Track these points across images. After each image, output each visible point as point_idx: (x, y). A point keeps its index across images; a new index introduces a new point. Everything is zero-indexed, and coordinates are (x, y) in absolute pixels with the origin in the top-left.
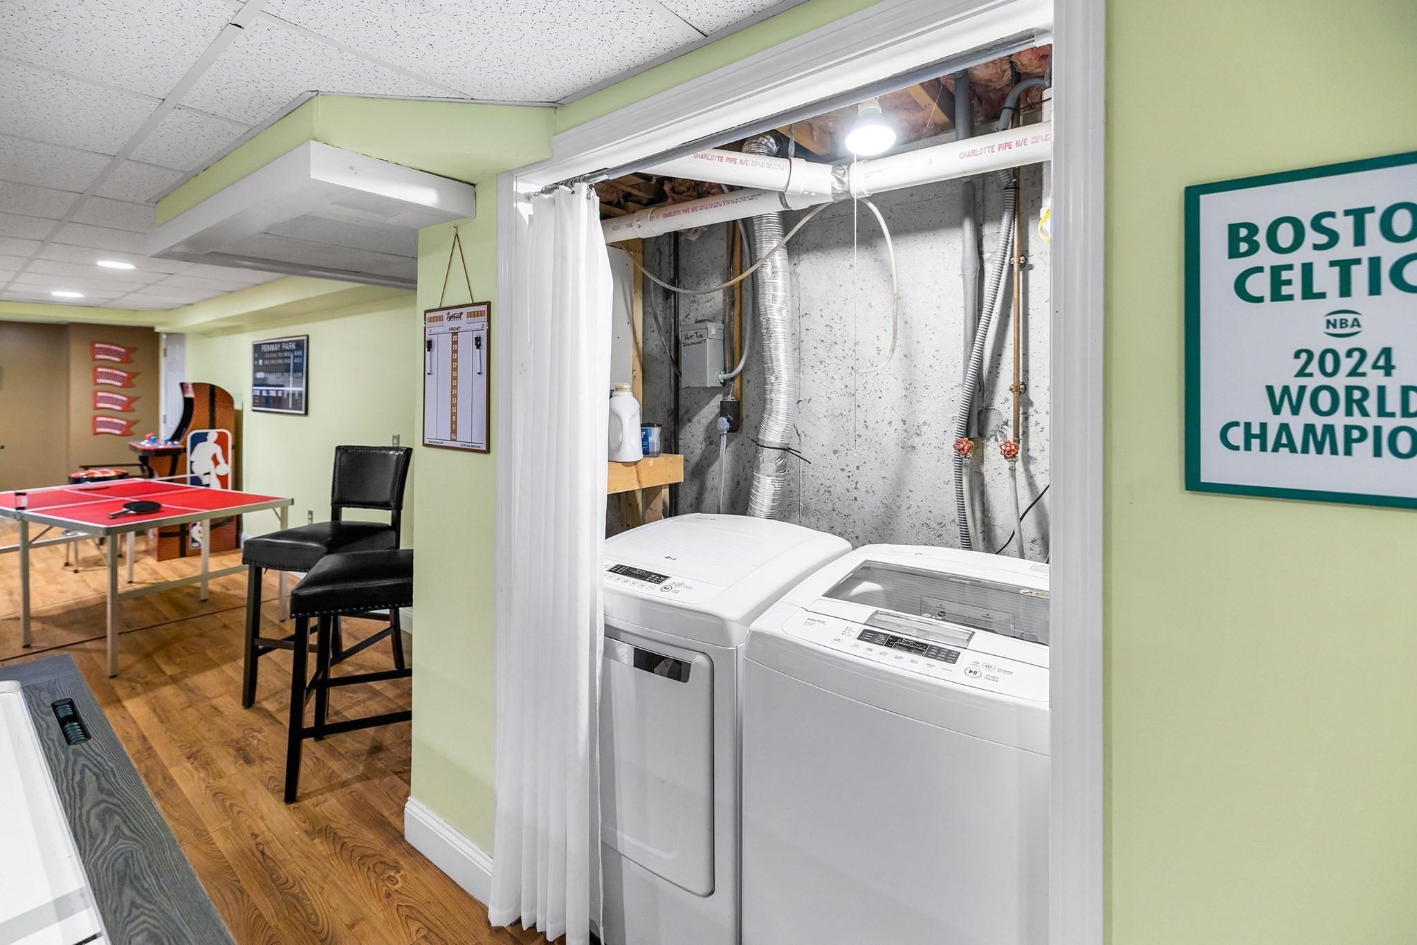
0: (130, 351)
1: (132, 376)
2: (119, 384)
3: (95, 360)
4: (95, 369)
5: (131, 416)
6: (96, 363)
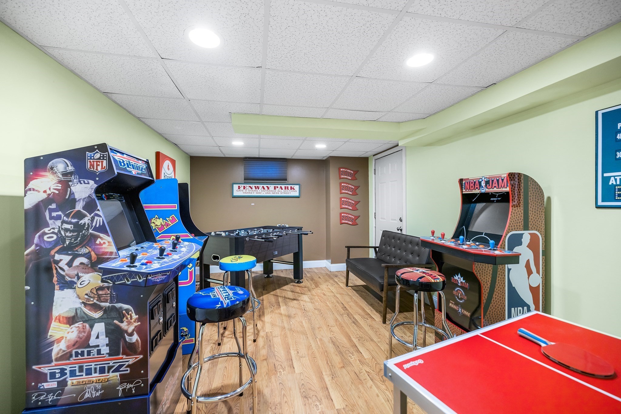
0: (356, 172)
1: (357, 187)
2: (350, 193)
3: (340, 178)
4: (341, 183)
5: (356, 213)
6: (342, 180)
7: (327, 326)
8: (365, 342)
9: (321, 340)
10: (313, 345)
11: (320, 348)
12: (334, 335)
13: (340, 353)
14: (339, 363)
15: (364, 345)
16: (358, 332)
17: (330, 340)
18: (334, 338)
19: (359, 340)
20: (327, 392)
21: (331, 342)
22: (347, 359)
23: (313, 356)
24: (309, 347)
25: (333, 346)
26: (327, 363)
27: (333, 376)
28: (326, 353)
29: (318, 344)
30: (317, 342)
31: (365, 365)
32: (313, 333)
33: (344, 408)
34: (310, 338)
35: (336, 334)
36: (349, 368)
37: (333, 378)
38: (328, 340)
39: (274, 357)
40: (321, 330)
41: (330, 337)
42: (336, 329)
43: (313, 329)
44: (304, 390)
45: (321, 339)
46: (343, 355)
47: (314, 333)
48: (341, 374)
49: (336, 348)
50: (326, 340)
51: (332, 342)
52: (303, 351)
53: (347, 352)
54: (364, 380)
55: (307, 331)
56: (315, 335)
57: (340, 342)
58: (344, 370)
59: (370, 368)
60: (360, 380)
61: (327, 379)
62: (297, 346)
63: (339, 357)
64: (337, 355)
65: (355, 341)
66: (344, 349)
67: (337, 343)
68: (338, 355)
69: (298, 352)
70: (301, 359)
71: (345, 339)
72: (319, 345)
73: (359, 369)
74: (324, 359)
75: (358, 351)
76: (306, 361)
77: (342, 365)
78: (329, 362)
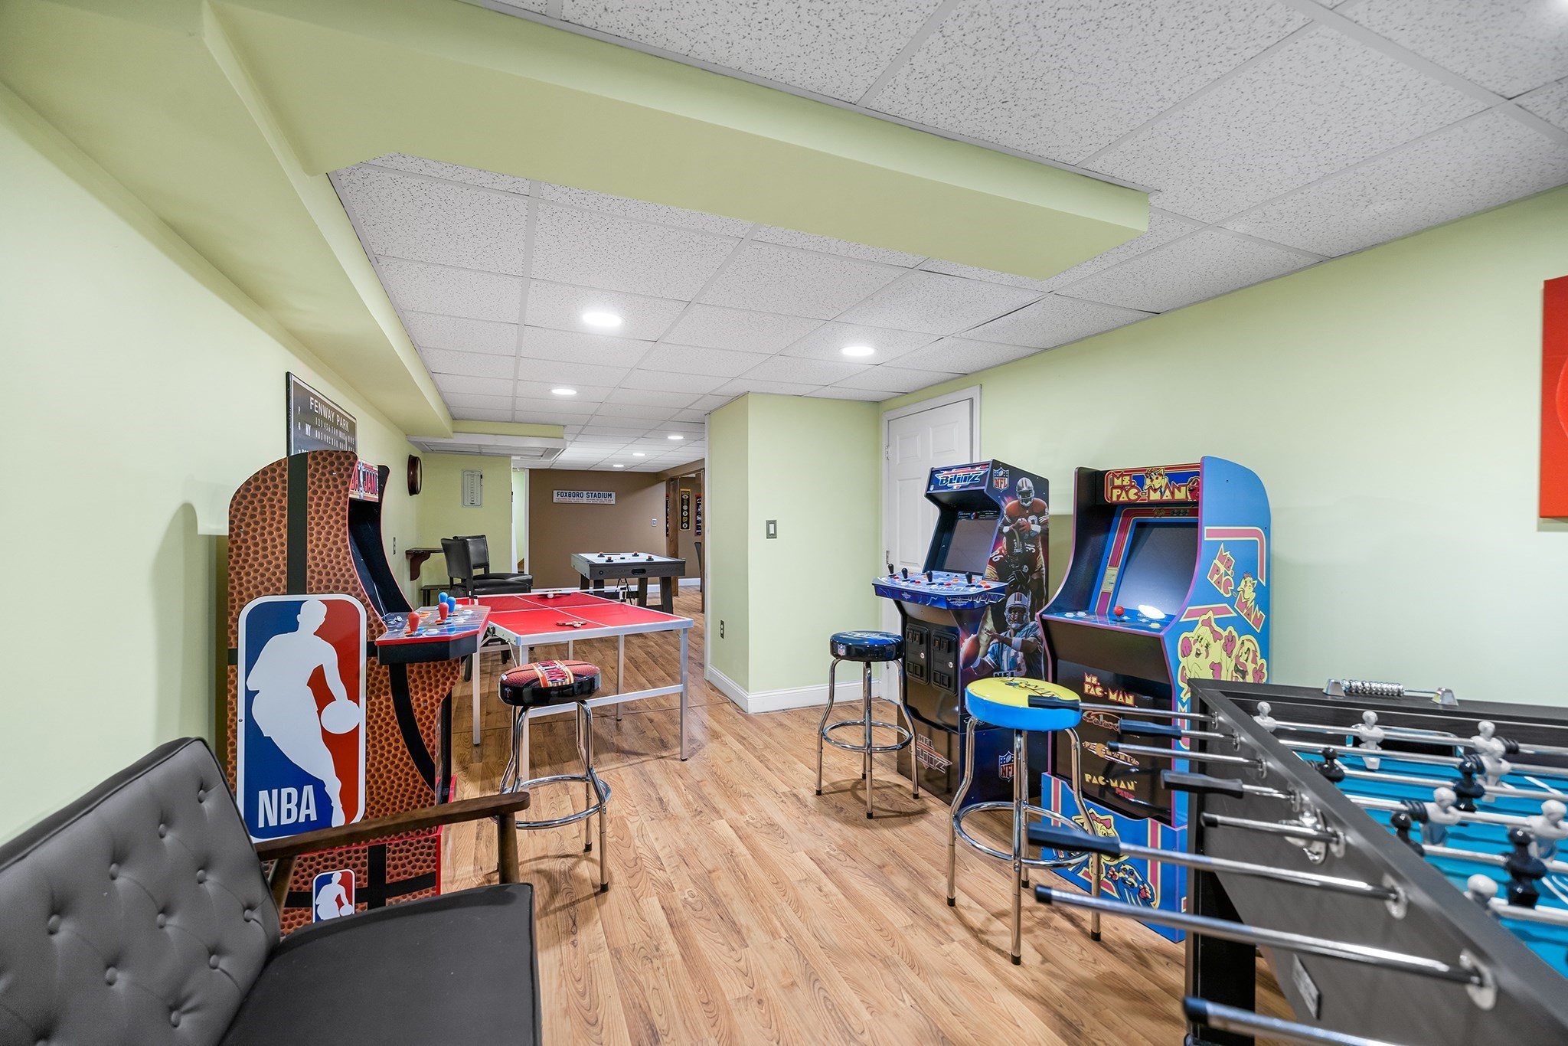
7: (764, 999)
8: (642, 944)
9: (774, 934)
10: (789, 913)
11: (770, 907)
12: (736, 957)
13: (716, 902)
14: (719, 878)
15: (648, 931)
16: (653, 983)
17: (746, 937)
18: (733, 944)
19: (657, 950)
20: (740, 834)
21: (744, 931)
22: (700, 888)
23: (780, 885)
24: (798, 906)
25: (735, 919)
26: (745, 875)
27: (731, 855)
28: (753, 898)
29: (778, 918)
30: (782, 924)
31: (662, 881)
32: (805, 959)
33: (713, 821)
34: (807, 936)
35: (730, 962)
36: (699, 871)
37: (732, 852)
38: (752, 935)
39: (867, 873)
40: (784, 973)
41: (747, 946)
42: (732, 988)
43: (813, 978)
44: (779, 832)
45: (775, 938)
46: (711, 896)
47: (801, 957)
48: (716, 859)
49: (728, 914)
50: (758, 937)
51: (739, 932)
52: (808, 895)
53: (698, 906)
54: (672, 856)
55: (829, 962)
56: (797, 949)
57: (718, 934)
58: (709, 867)
59: (654, 878)
60: (681, 855)
61: (741, 849)
62: (830, 904)
63: (719, 892)
64: (725, 896)
65: (670, 945)
66: (705, 912)
67: (724, 929)
68: (721, 895)
69: (821, 891)
70: (805, 876)
71: (702, 944)
72: (773, 916)
73: (679, 873)
74: (753, 882)
75: (668, 911)
76: (792, 875)
77: (713, 875)
78: (743, 877)
